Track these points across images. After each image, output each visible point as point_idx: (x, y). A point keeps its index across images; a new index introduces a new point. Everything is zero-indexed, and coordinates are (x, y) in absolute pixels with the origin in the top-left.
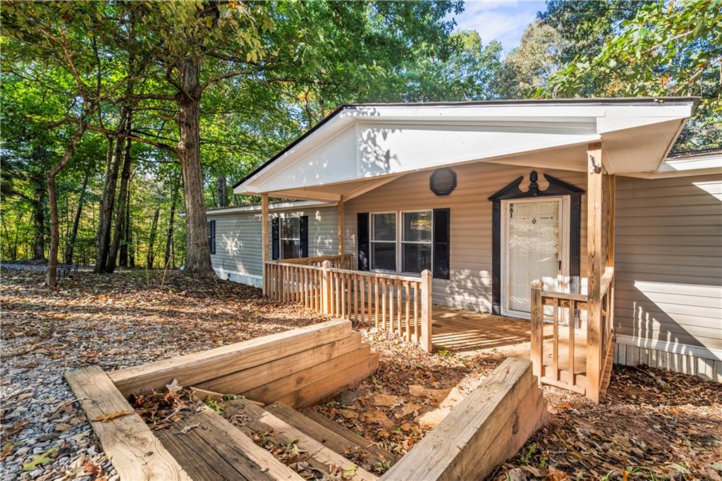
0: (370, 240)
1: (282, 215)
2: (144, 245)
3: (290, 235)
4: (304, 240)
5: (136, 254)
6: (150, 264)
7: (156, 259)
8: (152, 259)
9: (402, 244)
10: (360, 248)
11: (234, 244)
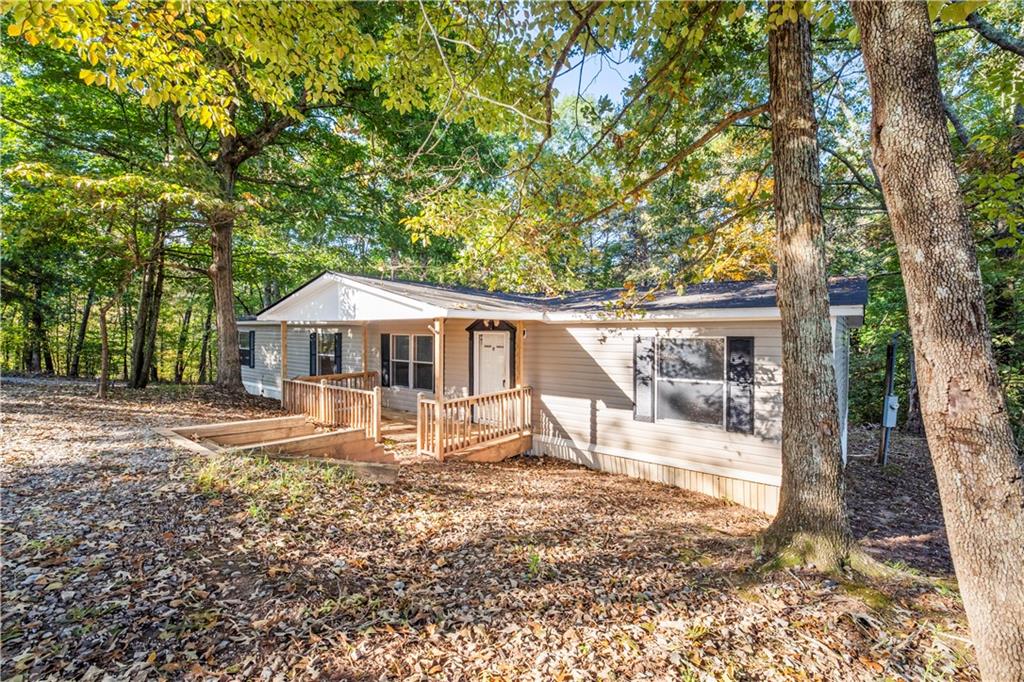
0: (391, 359)
1: (319, 331)
2: (171, 352)
3: (327, 351)
4: (339, 357)
5: (159, 364)
6: (179, 377)
7: (187, 369)
8: (182, 370)
9: (415, 364)
10: (383, 367)
11: (273, 357)
